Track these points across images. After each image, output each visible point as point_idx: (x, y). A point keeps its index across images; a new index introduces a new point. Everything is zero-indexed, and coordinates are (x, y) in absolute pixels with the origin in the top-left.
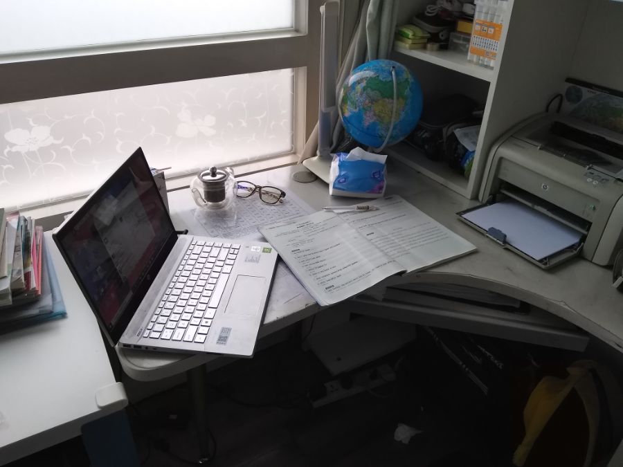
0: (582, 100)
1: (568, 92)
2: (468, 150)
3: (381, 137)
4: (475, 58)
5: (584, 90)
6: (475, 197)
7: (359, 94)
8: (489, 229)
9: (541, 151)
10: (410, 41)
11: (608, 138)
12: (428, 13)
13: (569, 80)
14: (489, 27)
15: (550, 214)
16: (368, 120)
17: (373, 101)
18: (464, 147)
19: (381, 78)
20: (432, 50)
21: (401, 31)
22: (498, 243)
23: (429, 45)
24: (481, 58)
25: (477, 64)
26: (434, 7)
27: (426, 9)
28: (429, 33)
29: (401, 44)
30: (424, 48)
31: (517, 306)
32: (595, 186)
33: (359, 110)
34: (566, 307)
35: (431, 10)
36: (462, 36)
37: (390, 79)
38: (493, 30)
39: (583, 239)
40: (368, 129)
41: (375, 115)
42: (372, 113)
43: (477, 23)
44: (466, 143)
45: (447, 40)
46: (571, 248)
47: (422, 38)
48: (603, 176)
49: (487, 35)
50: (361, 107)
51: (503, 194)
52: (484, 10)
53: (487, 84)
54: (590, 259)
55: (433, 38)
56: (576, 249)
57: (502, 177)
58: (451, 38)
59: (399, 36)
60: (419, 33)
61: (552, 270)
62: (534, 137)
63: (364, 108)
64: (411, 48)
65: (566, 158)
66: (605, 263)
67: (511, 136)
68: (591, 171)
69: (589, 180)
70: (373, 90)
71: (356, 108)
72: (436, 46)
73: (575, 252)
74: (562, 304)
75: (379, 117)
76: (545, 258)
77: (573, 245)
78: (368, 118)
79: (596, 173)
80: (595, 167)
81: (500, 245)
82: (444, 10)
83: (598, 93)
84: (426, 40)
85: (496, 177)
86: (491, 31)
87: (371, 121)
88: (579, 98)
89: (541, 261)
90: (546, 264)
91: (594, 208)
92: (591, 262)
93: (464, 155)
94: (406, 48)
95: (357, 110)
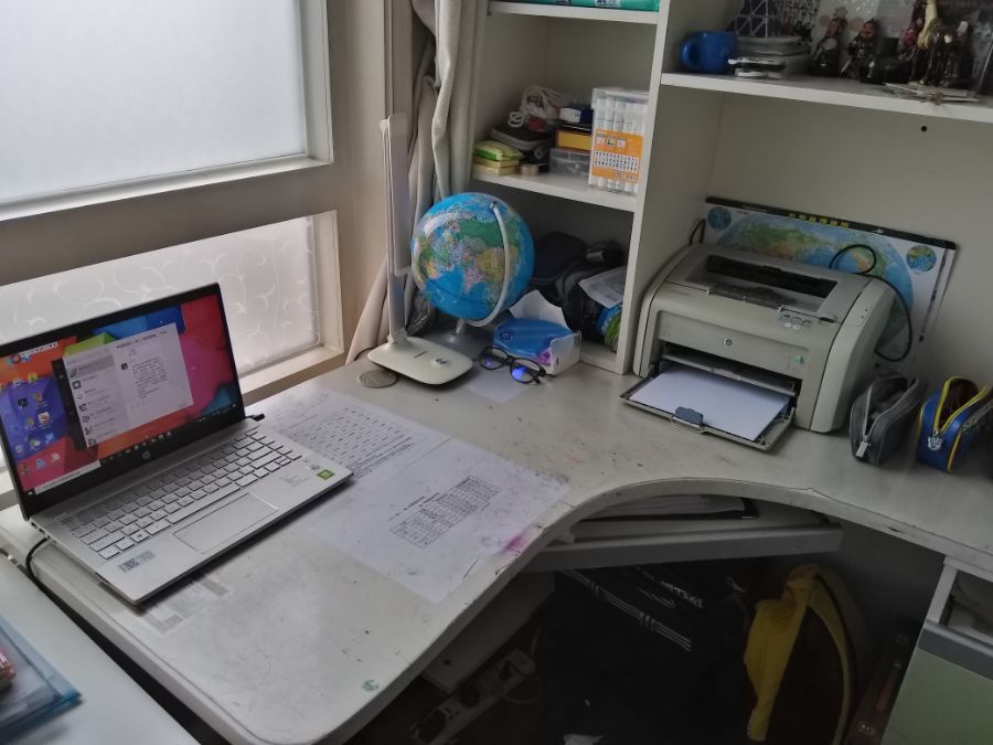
0: (732, 223)
1: (712, 215)
2: (603, 307)
3: (489, 303)
4: (600, 182)
5: (732, 211)
6: (629, 370)
7: (451, 245)
8: (677, 411)
9: (711, 296)
10: (499, 164)
11: (784, 269)
12: (513, 122)
13: (710, 200)
14: (617, 139)
15: (739, 378)
16: (470, 281)
17: (475, 253)
18: (597, 303)
19: (480, 219)
20: (529, 175)
21: (482, 151)
22: (693, 428)
23: (524, 169)
24: (610, 181)
25: (605, 189)
26: (519, 115)
27: (508, 118)
28: (521, 151)
29: (482, 168)
30: (517, 171)
31: (741, 507)
32: (798, 332)
33: (456, 268)
34: (816, 495)
35: (517, 119)
36: (570, 153)
37: (492, 220)
38: (624, 143)
39: (793, 402)
40: (471, 293)
41: (480, 272)
42: (477, 270)
43: (598, 135)
44: (598, 297)
45: (546, 158)
46: (779, 416)
47: (514, 158)
48: (803, 318)
49: (615, 150)
50: (459, 263)
51: (667, 360)
52: (607, 117)
53: (630, 215)
54: (807, 427)
55: (528, 158)
56: (787, 418)
57: (664, 337)
58: (552, 157)
59: (478, 157)
60: (510, 153)
61: (774, 450)
62: (696, 279)
63: (462, 265)
64: (502, 175)
65: (747, 301)
66: (827, 429)
67: (665, 281)
68: (785, 313)
69: (788, 325)
70: (472, 237)
71: (450, 265)
72: (534, 168)
73: (787, 422)
74: (810, 492)
75: (487, 274)
76: (760, 436)
77: (780, 413)
78: (471, 278)
79: (791, 314)
80: (788, 307)
81: (697, 429)
82: (534, 119)
83: (753, 213)
84: (517, 162)
85: (656, 340)
86: (622, 144)
87: (476, 282)
88: (727, 221)
89: (756, 441)
90: (764, 444)
91: (802, 359)
92: (809, 430)
93: (598, 315)
94: (492, 173)
95: (452, 269)
